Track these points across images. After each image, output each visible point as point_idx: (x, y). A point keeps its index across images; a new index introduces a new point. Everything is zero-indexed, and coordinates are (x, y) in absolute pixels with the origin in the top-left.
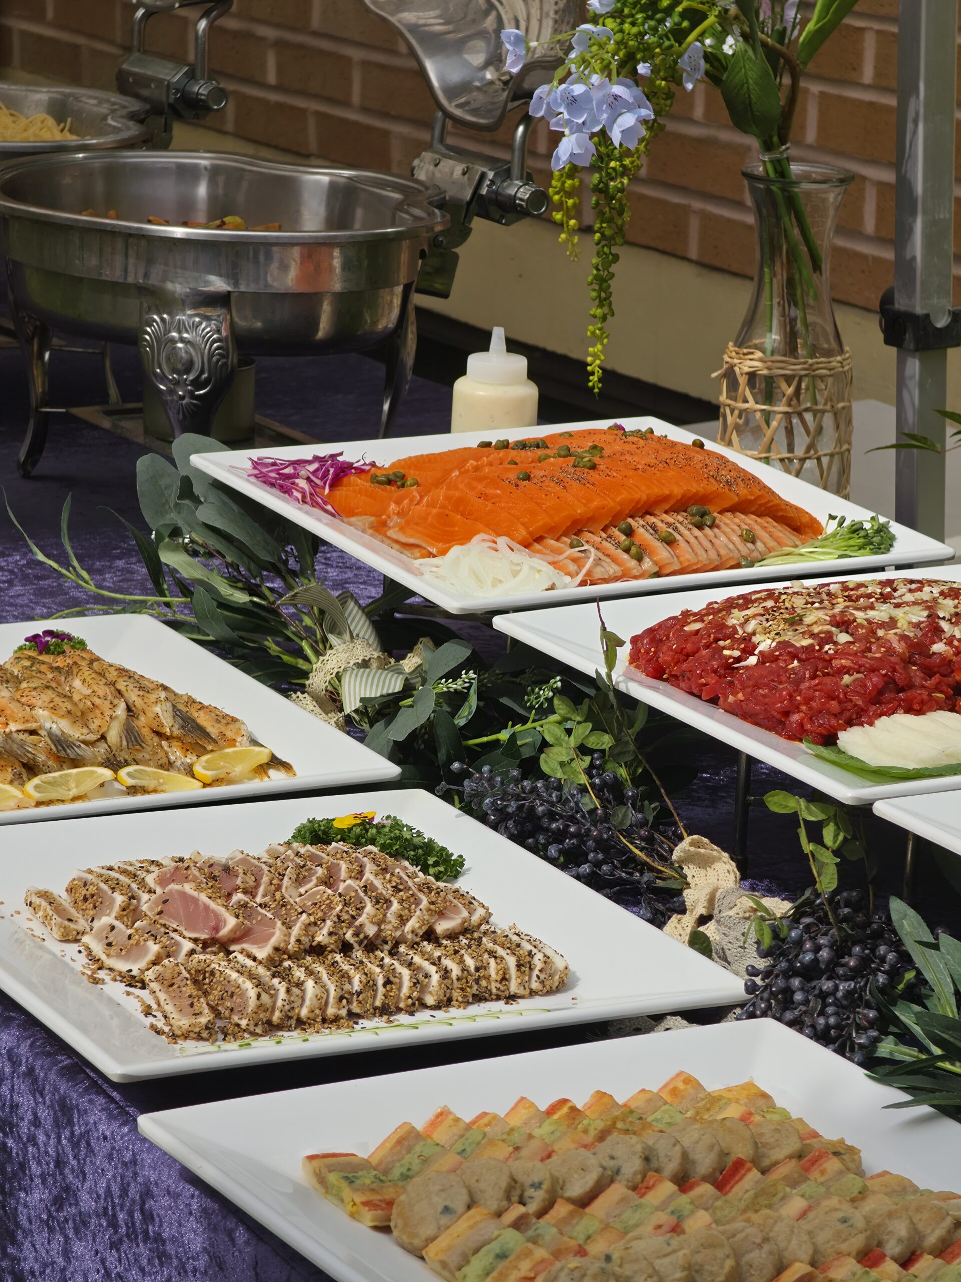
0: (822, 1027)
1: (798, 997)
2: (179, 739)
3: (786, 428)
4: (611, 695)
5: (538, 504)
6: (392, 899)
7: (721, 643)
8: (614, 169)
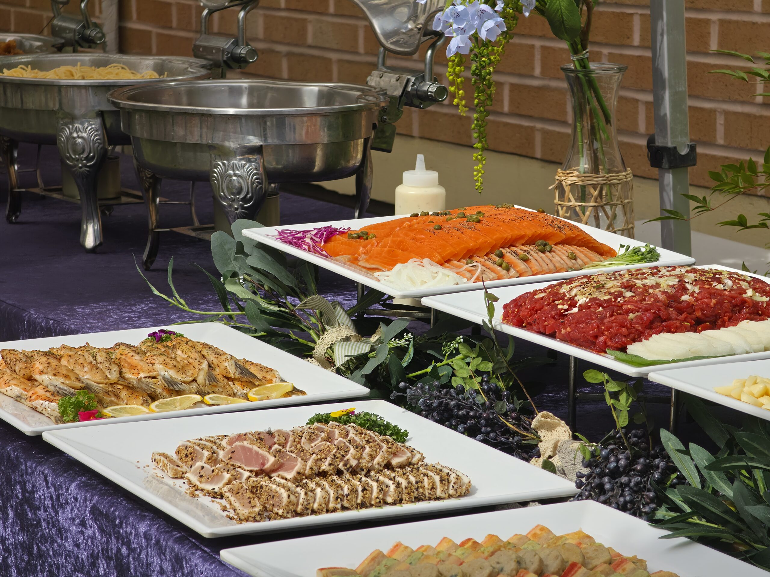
0: (622, 503)
1: (607, 486)
2: (239, 380)
3: (595, 216)
4: (492, 333)
5: (446, 242)
6: (366, 446)
7: (557, 302)
8: (484, 61)
